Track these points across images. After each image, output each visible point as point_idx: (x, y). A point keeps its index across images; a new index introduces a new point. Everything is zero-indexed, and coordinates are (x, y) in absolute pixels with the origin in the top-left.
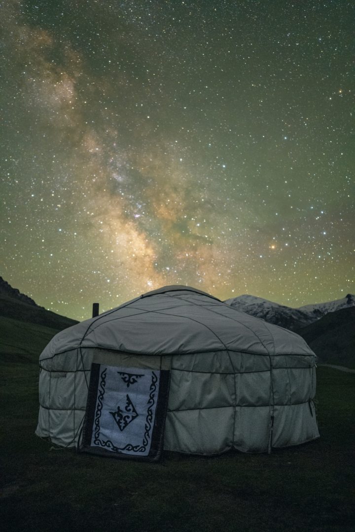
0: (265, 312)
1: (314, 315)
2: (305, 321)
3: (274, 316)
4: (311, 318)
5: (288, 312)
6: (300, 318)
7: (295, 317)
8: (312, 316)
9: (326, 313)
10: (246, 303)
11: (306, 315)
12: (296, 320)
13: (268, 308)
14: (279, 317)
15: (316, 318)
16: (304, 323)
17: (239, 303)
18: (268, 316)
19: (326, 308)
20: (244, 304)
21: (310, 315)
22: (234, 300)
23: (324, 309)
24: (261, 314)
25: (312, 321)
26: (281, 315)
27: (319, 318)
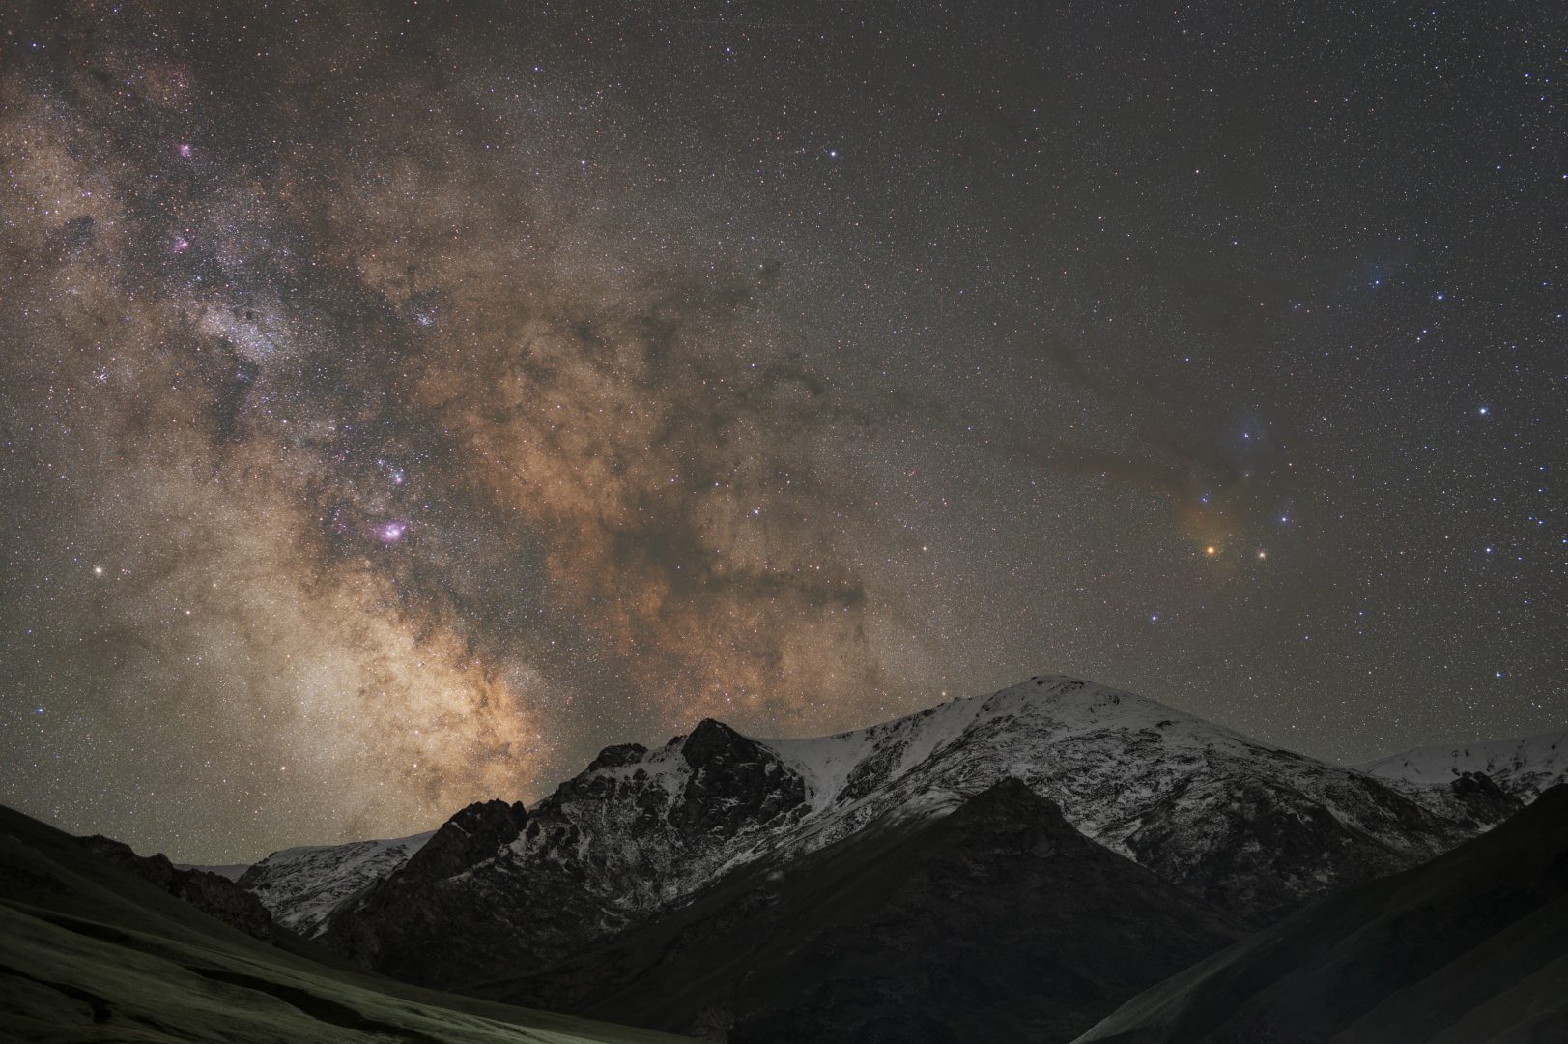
0: (1165, 783)
1: (1462, 809)
2: (1403, 843)
3: (1219, 808)
4: (1438, 826)
5: (1300, 783)
6: (1373, 822)
7: (1342, 816)
8: (1448, 813)
9: (1529, 799)
10: (1059, 726)
11: (1414, 808)
12: (1350, 832)
13: (1189, 760)
14: (1251, 812)
15: (1467, 825)
16: (1397, 854)
17: (1014, 725)
18: (1183, 803)
19: (1525, 770)
20: (1045, 734)
21: (1435, 805)
22: (986, 708)
23: (1514, 777)
24: (1146, 792)
25: (1444, 840)
26: (1263, 803)
27: (1486, 829)
